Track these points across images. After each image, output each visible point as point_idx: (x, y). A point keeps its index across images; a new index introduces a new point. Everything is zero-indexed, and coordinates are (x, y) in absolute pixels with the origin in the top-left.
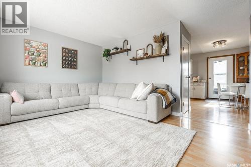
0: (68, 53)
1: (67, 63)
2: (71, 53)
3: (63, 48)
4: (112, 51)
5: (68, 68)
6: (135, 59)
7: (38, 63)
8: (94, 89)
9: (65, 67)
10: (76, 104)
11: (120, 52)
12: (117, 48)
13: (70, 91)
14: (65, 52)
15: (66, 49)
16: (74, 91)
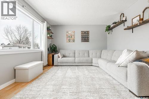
0: (84, 34)
1: (83, 39)
2: (86, 34)
3: (82, 31)
4: (112, 26)
5: (84, 41)
6: (132, 28)
7: (71, 41)
8: (98, 54)
9: (83, 41)
10: (84, 62)
11: (118, 25)
12: (115, 23)
13: (84, 54)
14: (83, 34)
15: (83, 32)
16: (86, 55)
